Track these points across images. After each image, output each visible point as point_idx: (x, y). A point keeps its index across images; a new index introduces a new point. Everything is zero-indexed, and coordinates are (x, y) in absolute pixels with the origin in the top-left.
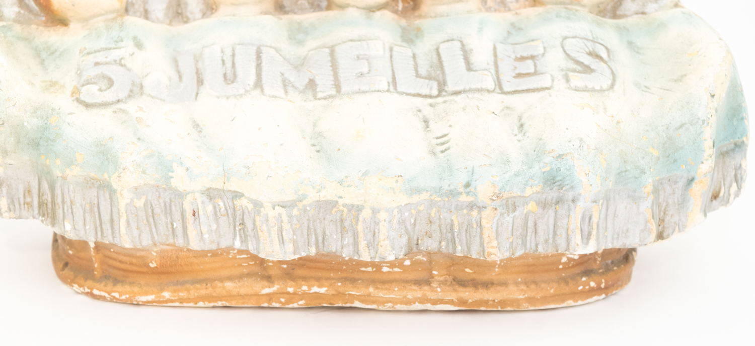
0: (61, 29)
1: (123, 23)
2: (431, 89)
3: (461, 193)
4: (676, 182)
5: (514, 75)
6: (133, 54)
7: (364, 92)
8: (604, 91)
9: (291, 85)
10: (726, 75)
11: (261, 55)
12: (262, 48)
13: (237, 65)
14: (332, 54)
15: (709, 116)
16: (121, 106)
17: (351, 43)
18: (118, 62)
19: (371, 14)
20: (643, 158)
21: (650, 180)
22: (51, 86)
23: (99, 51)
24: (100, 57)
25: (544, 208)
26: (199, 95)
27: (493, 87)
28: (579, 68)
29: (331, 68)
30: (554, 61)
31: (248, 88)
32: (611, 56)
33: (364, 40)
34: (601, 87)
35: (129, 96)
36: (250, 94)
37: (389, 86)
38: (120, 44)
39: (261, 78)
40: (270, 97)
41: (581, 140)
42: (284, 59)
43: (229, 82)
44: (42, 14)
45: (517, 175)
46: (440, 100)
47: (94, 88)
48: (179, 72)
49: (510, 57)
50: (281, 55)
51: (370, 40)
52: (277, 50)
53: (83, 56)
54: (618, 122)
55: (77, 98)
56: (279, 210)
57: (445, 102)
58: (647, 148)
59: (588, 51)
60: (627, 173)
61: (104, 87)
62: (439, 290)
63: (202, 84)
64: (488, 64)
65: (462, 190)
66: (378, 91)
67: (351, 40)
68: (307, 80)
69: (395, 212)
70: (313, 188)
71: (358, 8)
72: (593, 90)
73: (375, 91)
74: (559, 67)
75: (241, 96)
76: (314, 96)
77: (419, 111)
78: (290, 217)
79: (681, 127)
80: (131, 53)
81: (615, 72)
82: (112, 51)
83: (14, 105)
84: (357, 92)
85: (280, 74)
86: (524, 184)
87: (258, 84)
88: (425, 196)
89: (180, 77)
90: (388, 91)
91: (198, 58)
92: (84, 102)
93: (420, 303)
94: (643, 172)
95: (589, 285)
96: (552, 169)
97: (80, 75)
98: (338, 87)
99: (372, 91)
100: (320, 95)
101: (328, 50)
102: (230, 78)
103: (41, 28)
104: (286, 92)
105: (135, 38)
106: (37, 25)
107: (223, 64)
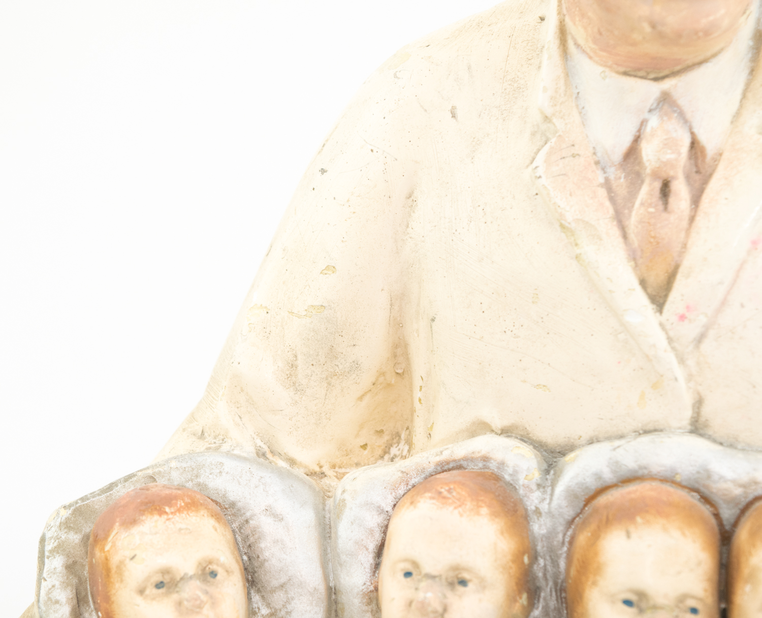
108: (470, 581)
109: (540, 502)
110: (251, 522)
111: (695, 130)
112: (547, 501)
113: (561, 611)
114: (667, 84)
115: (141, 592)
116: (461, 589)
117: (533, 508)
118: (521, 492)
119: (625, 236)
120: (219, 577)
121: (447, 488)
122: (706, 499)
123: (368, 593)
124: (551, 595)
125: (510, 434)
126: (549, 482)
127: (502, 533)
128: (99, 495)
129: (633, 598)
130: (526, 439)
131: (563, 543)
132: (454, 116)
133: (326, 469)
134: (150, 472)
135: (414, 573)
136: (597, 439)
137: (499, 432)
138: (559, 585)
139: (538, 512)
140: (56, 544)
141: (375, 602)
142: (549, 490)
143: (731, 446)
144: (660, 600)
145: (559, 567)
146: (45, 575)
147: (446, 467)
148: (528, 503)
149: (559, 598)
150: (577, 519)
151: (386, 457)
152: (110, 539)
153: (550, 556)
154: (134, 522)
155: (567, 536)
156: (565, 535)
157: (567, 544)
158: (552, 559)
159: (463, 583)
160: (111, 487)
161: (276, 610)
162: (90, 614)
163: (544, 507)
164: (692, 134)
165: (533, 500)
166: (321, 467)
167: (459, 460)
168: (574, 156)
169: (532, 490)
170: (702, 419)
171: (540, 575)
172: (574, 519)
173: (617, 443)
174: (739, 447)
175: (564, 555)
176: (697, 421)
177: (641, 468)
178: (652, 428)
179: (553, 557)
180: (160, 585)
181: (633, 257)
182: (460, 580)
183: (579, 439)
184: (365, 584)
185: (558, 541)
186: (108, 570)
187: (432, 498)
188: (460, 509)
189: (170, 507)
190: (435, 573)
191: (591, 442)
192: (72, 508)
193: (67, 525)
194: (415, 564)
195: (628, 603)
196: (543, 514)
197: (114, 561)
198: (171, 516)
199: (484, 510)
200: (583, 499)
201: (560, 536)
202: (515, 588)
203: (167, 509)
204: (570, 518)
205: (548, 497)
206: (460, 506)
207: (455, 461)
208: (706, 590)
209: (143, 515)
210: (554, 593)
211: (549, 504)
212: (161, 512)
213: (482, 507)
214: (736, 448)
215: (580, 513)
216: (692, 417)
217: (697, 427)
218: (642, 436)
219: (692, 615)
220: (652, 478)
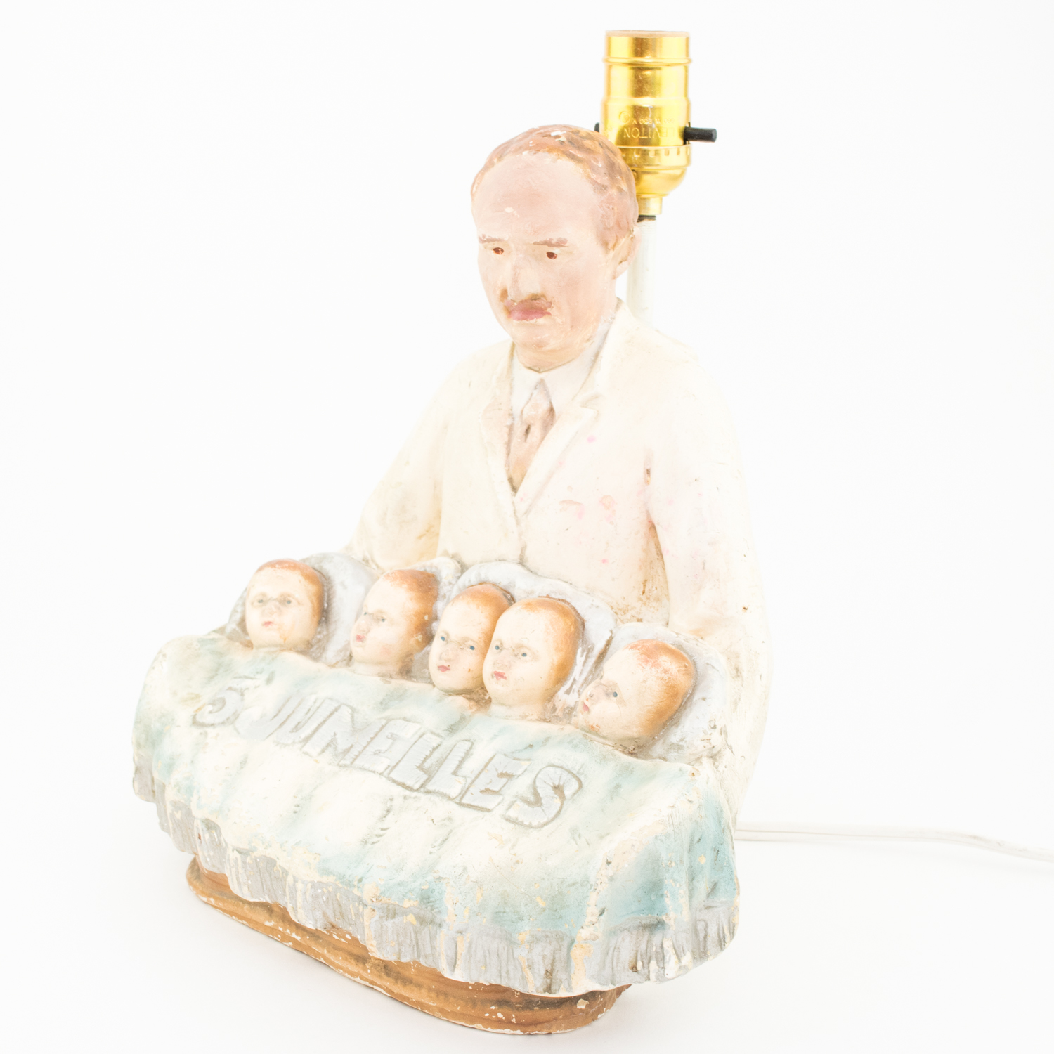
0: (249, 651)
2: (416, 783)
3: (354, 886)
4: (562, 940)
5: (483, 789)
6: (258, 687)
7: (364, 769)
8: (532, 827)
9: (333, 746)
10: (633, 845)
11: (336, 712)
12: (343, 706)
13: (313, 716)
14: (384, 726)
15: (599, 882)
16: (210, 729)
17: (401, 721)
18: (242, 690)
20: (527, 905)
21: (527, 929)
24: (237, 683)
25: (421, 924)
26: (270, 736)
27: (454, 796)
28: (532, 799)
29: (369, 740)
30: (521, 786)
31: (297, 740)
32: (576, 796)
34: (530, 823)
35: (222, 723)
36: (293, 746)
37: (386, 769)
38: (258, 676)
39: (314, 734)
40: (303, 753)
41: (465, 869)
42: (352, 721)
43: (294, 731)
45: (400, 884)
46: (415, 794)
47: (211, 709)
48: (279, 711)
49: (497, 770)
50: (352, 717)
52: (353, 710)
53: (231, 679)
54: (517, 862)
55: (196, 714)
56: (236, 854)
57: (415, 797)
58: (535, 896)
59: (557, 784)
60: (505, 914)
61: (215, 710)
62: (369, 971)
64: (472, 772)
65: (356, 883)
66: (374, 772)
67: (405, 719)
68: (349, 746)
69: (309, 885)
70: (263, 843)
72: (522, 824)
73: (371, 772)
74: (517, 793)
75: (286, 745)
76: (338, 762)
77: (392, 800)
78: (244, 863)
79: (573, 884)
81: (562, 812)
82: (248, 680)
84: (359, 768)
85: (333, 734)
86: (403, 895)
87: (307, 739)
88: (331, 879)
89: (276, 716)
90: (381, 774)
91: (300, 703)
92: (195, 719)
93: (360, 978)
94: (521, 918)
95: (496, 1014)
96: (429, 889)
98: (356, 758)
100: (342, 762)
101: (385, 723)
102: (297, 728)
104: (323, 751)
105: (273, 673)
106: (241, 643)
107: (307, 713)
108: (387, 619)
111: (553, 402)
114: (543, 375)
115: (252, 604)
116: (381, 622)
117: (443, 594)
119: (508, 454)
129: (446, 636)
132: (470, 385)
159: (383, 620)
164: (551, 403)
168: (499, 409)
170: (524, 557)
174: (537, 574)
176: (522, 558)
180: (260, 601)
181: (507, 464)
182: (382, 618)
195: (443, 638)
202: (414, 630)
208: (479, 638)
216: (519, 556)
217: (521, 561)
219: (471, 650)
220: (490, 583)
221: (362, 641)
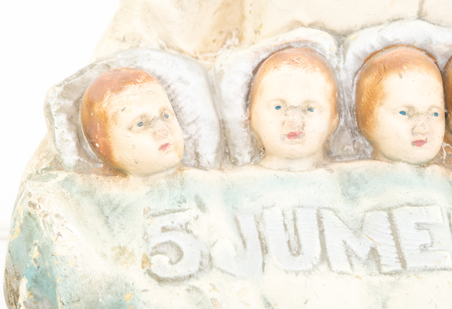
0: (122, 181)
1: (183, 179)
6: (197, 218)
7: (431, 270)
9: (354, 255)
11: (322, 219)
12: (321, 210)
13: (300, 232)
14: (390, 218)
16: (193, 282)
17: (408, 208)
18: (184, 227)
19: (422, 169)
22: (121, 254)
23: (164, 214)
24: (166, 221)
26: (265, 265)
29: (392, 237)
31: (315, 263)
33: (422, 205)
35: (200, 270)
36: (319, 270)
38: (184, 206)
39: (326, 249)
40: (338, 273)
42: (343, 222)
43: (295, 253)
44: (100, 161)
47: (164, 259)
48: (241, 236)
50: (339, 218)
51: (427, 205)
52: (336, 212)
53: (148, 218)
55: (148, 270)
61: (174, 259)
63: (267, 252)
66: (445, 269)
67: (409, 204)
68: (369, 249)
71: (408, 163)
73: (441, 269)
75: (310, 272)
76: (378, 270)
80: (196, 217)
82: (177, 213)
83: (90, 282)
84: (424, 270)
85: (343, 244)
87: (324, 257)
89: (244, 243)
91: (258, 221)
92: (156, 275)
97: (147, 241)
98: (402, 261)
99: (438, 269)
100: (385, 269)
101: (385, 214)
103: (101, 178)
104: (351, 265)
105: (197, 197)
106: (97, 174)
107: (286, 229)
108: (315, 108)
109: (338, 63)
110: (171, 86)
112: (342, 62)
113: (354, 122)
115: (130, 129)
116: (310, 113)
117: (335, 67)
118: (328, 58)
120: (169, 117)
121: (297, 58)
122: (430, 55)
123: (245, 121)
124: (348, 114)
125: (313, 27)
126: (341, 52)
127: (327, 81)
128: (76, 77)
129: (405, 110)
130: (323, 28)
131: (353, 85)
133: (198, 55)
134: (105, 62)
135: (282, 106)
136: (366, 26)
137: (307, 26)
138: (352, 108)
139: (338, 68)
140: (58, 107)
141: (249, 126)
142: (342, 56)
143: (439, 25)
144: (421, 110)
145: (351, 98)
146: (56, 125)
147: (281, 48)
148: (332, 64)
149: (352, 115)
150: (360, 71)
151: (225, 47)
152: (105, 100)
153: (346, 93)
154: (120, 89)
155: (355, 81)
156: (353, 80)
157: (355, 85)
158: (347, 94)
159: (311, 109)
160: (81, 72)
161: (192, 135)
162: (86, 146)
163: (341, 66)
165: (334, 62)
166: (196, 53)
167: (289, 43)
169: (333, 56)
170: (424, 11)
171: (342, 103)
172: (358, 71)
173: (380, 27)
174: (443, 25)
175: (354, 91)
176: (421, 13)
177: (395, 40)
178: (397, 18)
179: (348, 93)
180: (140, 124)
182: (308, 108)
183: (356, 27)
184: (242, 116)
185: (350, 84)
186: (106, 119)
187: (288, 64)
188: (306, 69)
189: (139, 79)
190: (296, 105)
191: (362, 28)
192: (63, 86)
193: (63, 96)
194: (283, 101)
195: (403, 113)
196: (341, 70)
197: (110, 113)
198: (141, 84)
199: (318, 69)
200: (363, 59)
201: (351, 81)
202: (334, 111)
203: (138, 81)
204: (356, 71)
205: (342, 60)
206: (306, 67)
207: (286, 44)
209: (125, 85)
210: (349, 113)
211: (344, 64)
212: (136, 83)
213: (317, 67)
214: (442, 26)
215: (362, 67)
216: (418, 11)
217: (421, 16)
218: (392, 22)
219: (435, 117)
220: (402, 45)
221: (299, 138)
